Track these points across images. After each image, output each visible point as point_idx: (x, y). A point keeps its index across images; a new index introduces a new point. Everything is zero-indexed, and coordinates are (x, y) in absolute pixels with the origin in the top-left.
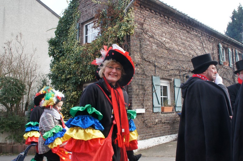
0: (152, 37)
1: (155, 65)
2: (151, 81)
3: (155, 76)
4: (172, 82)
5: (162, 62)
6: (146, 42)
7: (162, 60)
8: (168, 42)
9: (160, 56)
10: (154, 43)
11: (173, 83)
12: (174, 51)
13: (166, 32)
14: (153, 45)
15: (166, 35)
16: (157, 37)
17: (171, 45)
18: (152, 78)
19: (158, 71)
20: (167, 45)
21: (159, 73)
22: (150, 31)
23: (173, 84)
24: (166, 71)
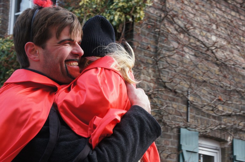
0: (184, 31)
1: (188, 100)
2: (176, 141)
3: (186, 128)
4: (226, 146)
5: (204, 95)
6: (168, 43)
7: (205, 90)
8: (222, 47)
9: (200, 78)
10: (187, 47)
11: (230, 149)
12: (235, 69)
13: (219, 21)
14: (187, 50)
15: (219, 29)
16: (197, 31)
17: (229, 53)
18: (179, 131)
19: (193, 117)
20: (220, 54)
21: (196, 122)
22: (180, 15)
23: (230, 152)
24: (214, 117)
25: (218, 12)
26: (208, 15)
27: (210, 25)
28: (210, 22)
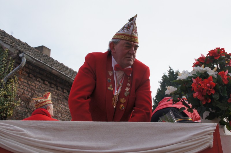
25: (63, 106)
26: (56, 108)
27: (57, 114)
28: (58, 112)
